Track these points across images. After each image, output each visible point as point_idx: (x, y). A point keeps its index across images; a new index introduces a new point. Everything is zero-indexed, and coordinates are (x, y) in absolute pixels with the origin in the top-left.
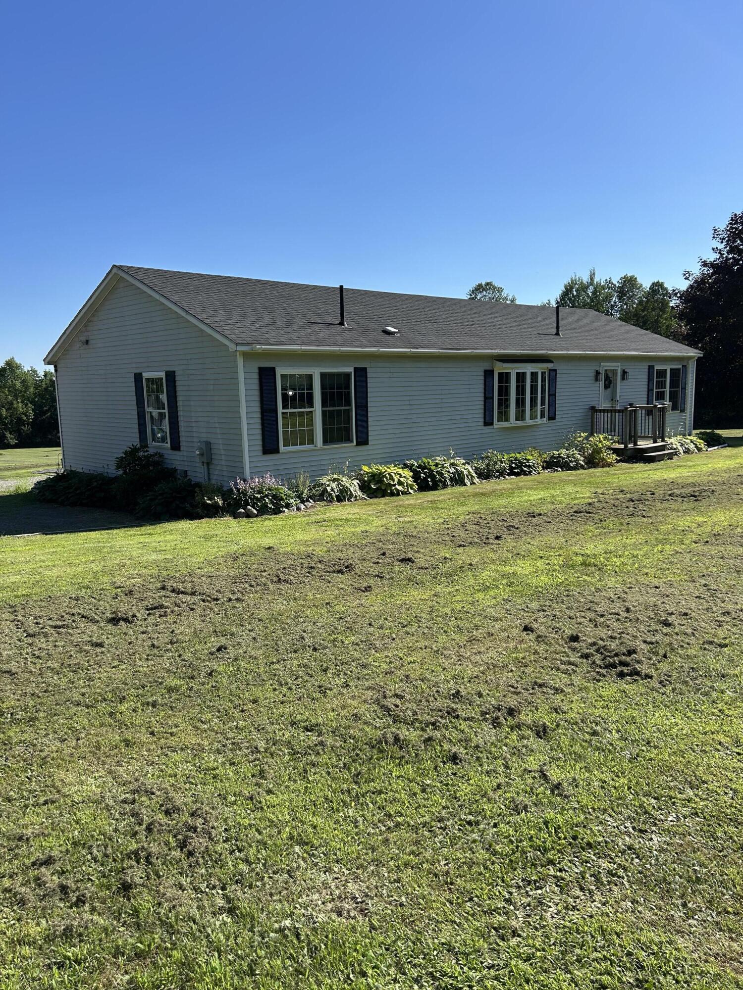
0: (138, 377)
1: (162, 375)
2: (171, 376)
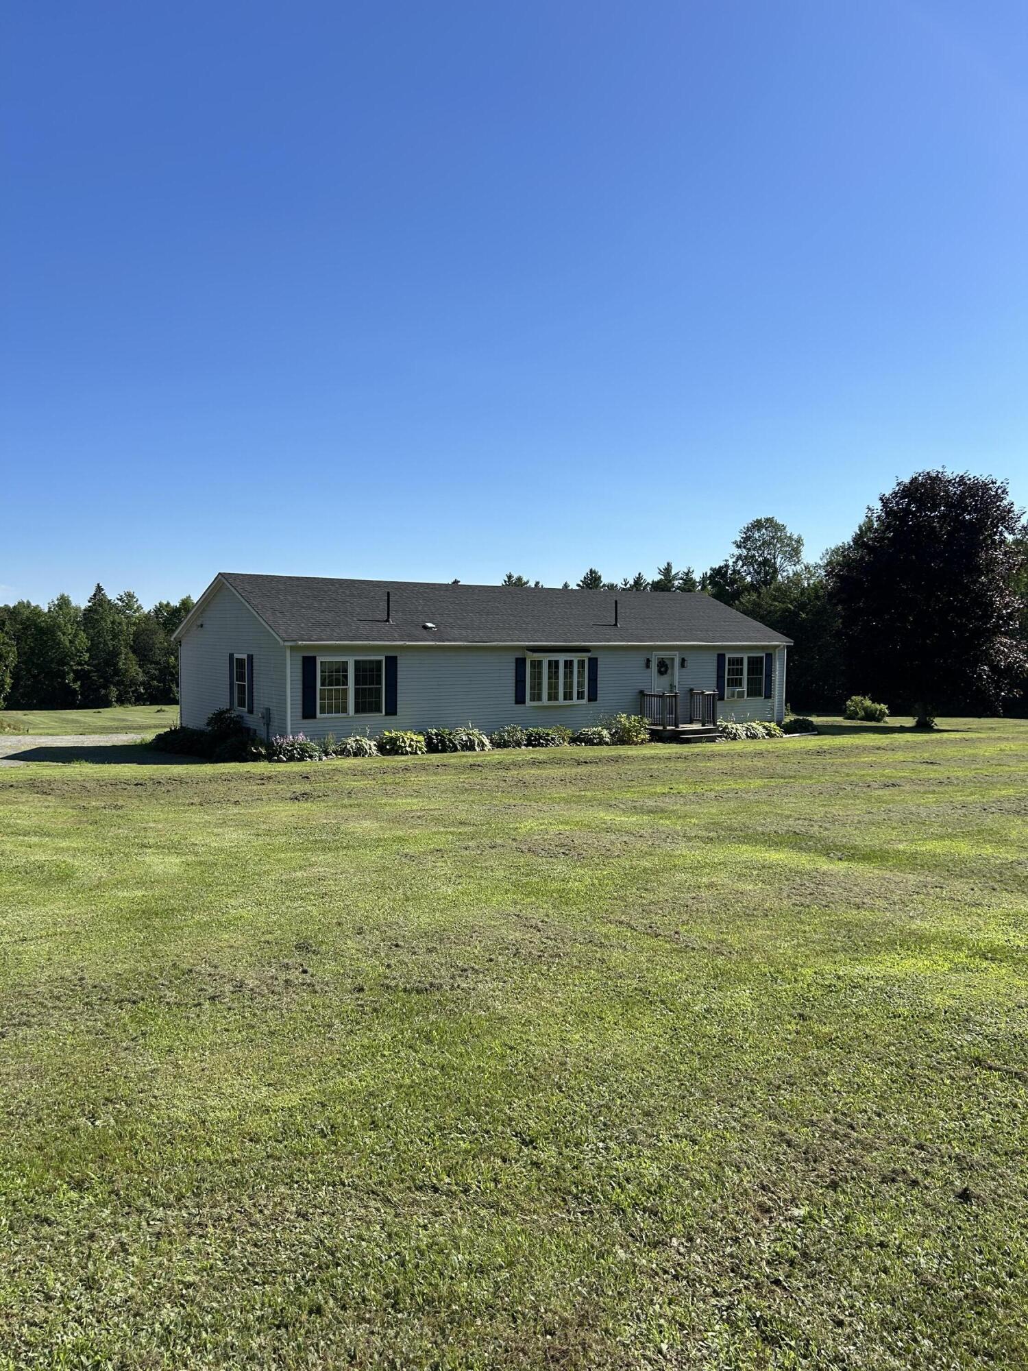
0: (231, 656)
1: (245, 656)
2: (250, 657)
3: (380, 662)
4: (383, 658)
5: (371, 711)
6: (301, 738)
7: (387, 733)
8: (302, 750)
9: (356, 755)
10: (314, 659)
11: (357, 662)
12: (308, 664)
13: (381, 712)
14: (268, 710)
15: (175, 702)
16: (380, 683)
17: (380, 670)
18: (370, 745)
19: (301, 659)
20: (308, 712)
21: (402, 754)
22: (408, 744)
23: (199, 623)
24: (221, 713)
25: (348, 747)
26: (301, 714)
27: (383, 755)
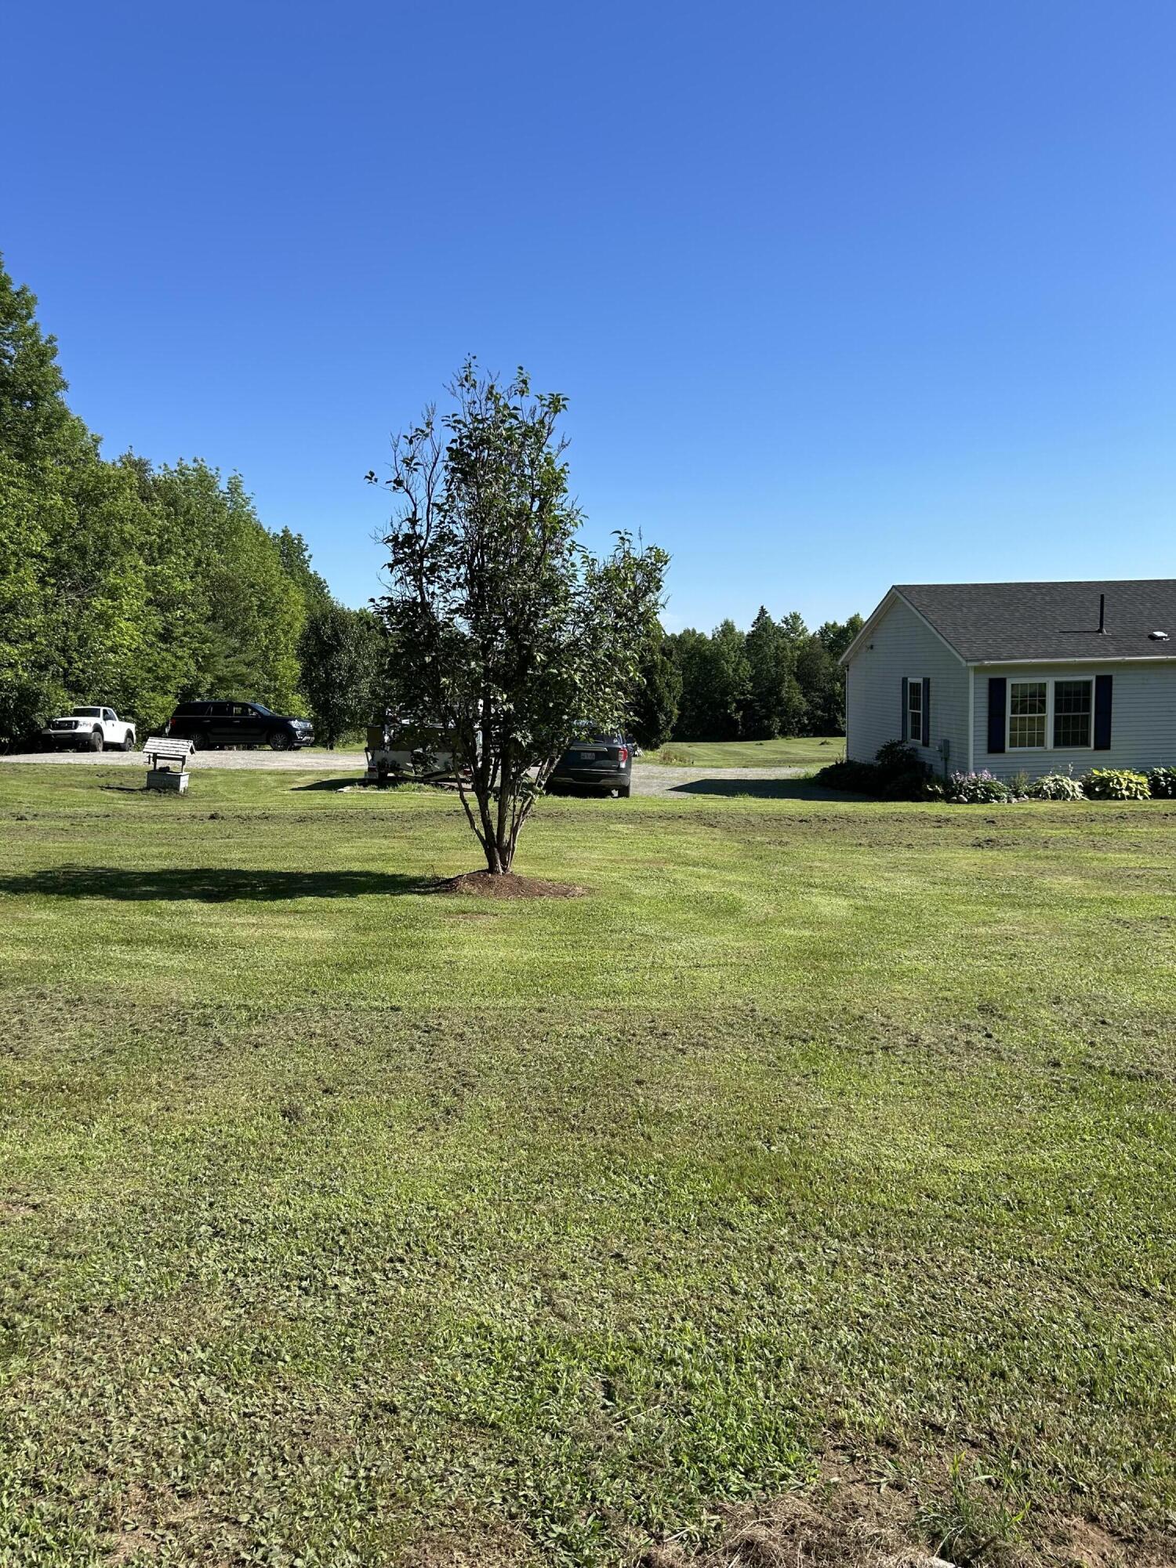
0: (905, 680)
1: (920, 681)
2: (927, 681)
3: (1088, 684)
4: (1093, 679)
5: (1075, 744)
6: (986, 775)
7: (1096, 772)
8: (987, 789)
9: (1054, 797)
10: (1003, 681)
11: (1057, 684)
12: (996, 688)
13: (1089, 746)
14: (947, 742)
15: (842, 734)
16: (1088, 709)
17: (1088, 693)
18: (1074, 786)
19: (987, 681)
20: (995, 745)
21: (1116, 798)
22: (1124, 785)
23: (869, 644)
24: (893, 745)
25: (1045, 787)
26: (986, 747)
27: (1091, 799)
